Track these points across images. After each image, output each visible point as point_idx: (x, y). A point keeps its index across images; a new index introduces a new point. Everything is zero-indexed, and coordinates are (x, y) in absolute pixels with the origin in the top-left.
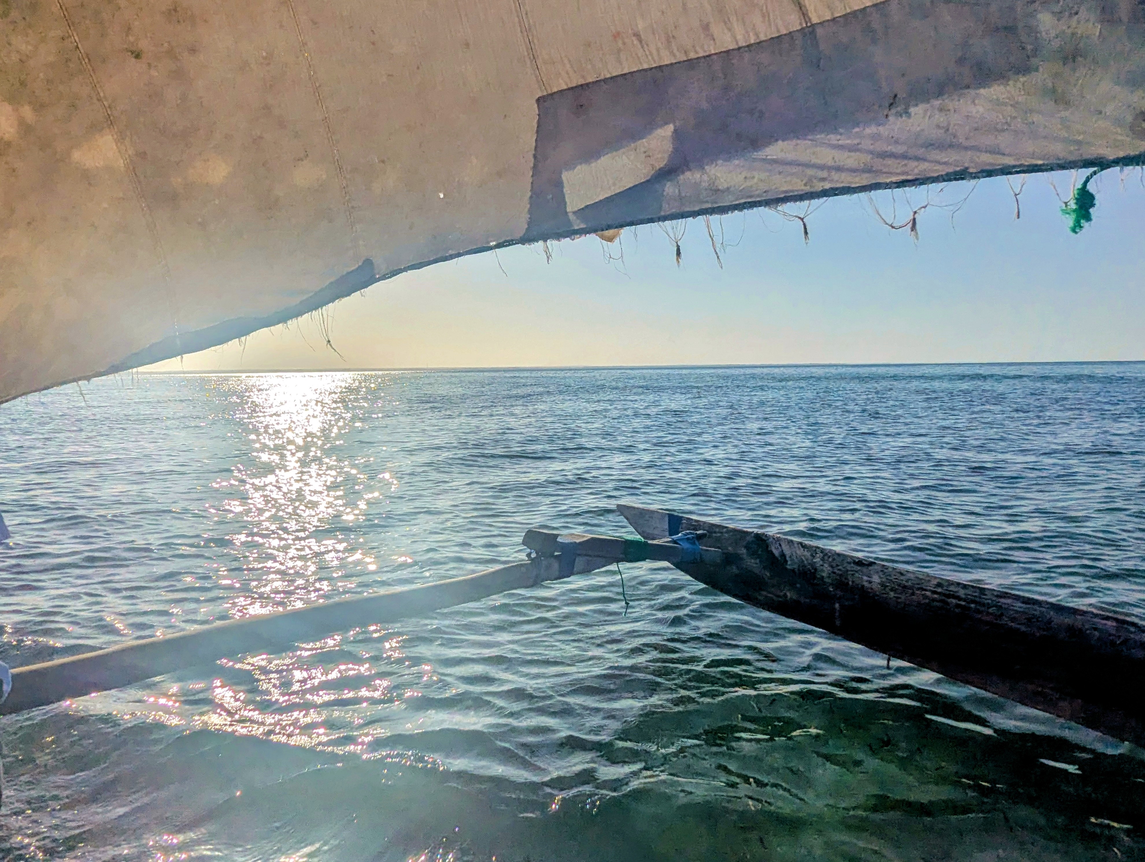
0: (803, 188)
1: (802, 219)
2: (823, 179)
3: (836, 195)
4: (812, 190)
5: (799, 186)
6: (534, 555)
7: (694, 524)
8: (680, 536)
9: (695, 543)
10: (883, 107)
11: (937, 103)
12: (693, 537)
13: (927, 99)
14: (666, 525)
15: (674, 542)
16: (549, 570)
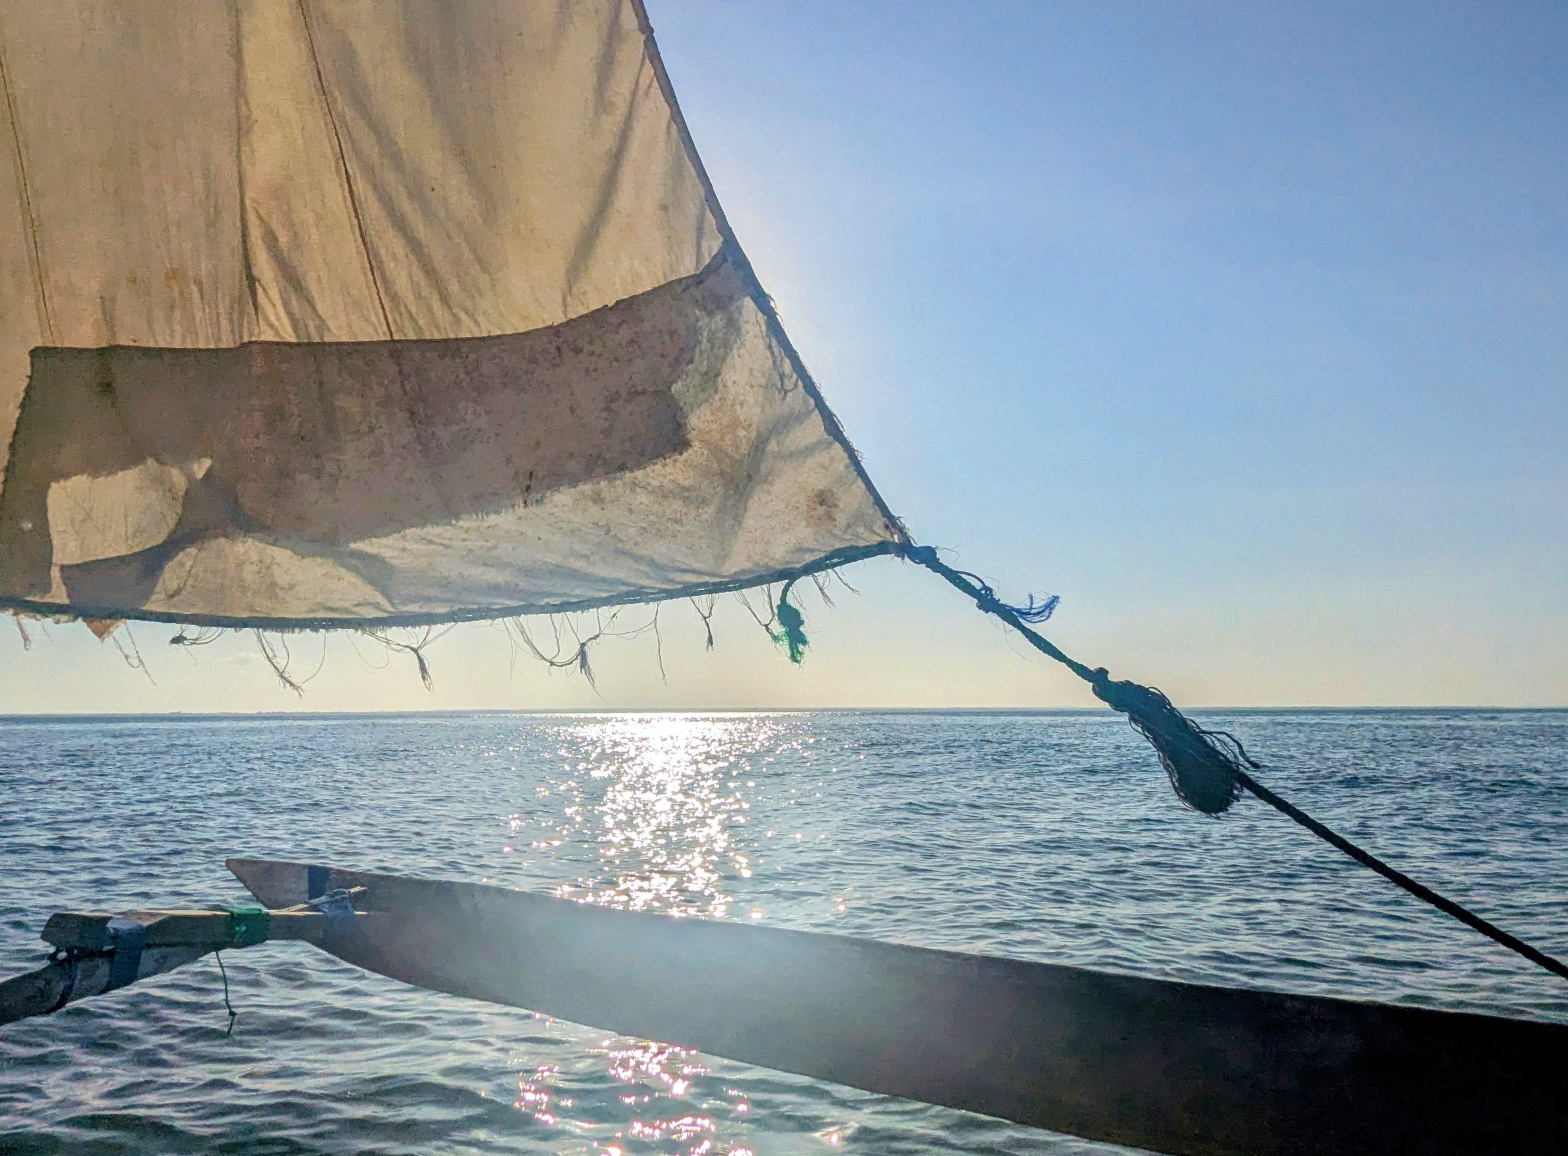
1: (415, 650)
3: (468, 620)
6: (63, 955)
7: (348, 878)
8: (323, 898)
9: (347, 907)
10: (519, 491)
11: (586, 488)
12: (343, 899)
13: (573, 482)
14: (304, 885)
15: (314, 908)
16: (91, 977)
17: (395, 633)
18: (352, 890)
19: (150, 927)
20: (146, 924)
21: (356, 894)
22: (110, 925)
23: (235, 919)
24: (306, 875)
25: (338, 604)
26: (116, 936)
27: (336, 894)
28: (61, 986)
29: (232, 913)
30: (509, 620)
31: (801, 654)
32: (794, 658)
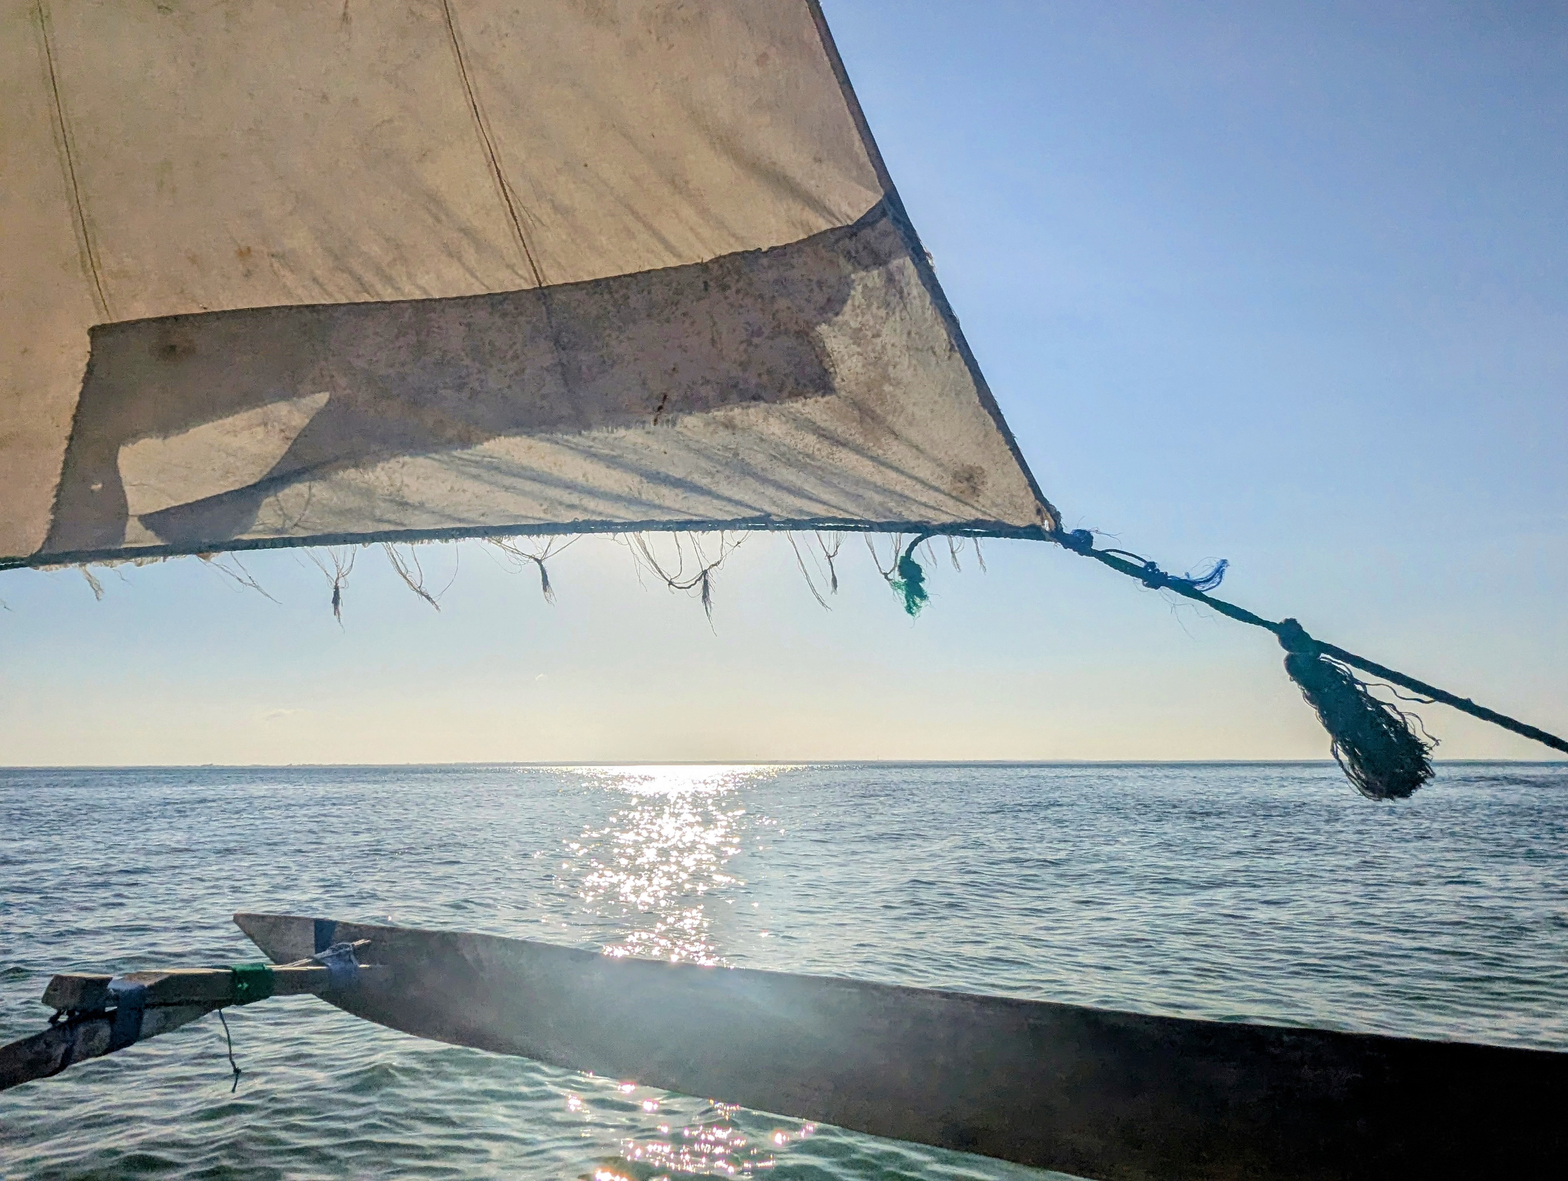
0: (542, 515)
1: (539, 562)
2: (572, 507)
3: (592, 531)
4: (556, 520)
5: (537, 513)
6: (63, 1019)
7: (353, 931)
8: (328, 952)
9: (350, 961)
10: (650, 410)
11: (719, 414)
12: (348, 952)
13: (706, 407)
14: (310, 938)
15: (317, 962)
16: (91, 1040)
17: (520, 541)
18: (356, 943)
19: (151, 987)
20: (147, 984)
21: (360, 947)
22: (110, 986)
23: (237, 976)
24: (312, 928)
25: (465, 515)
26: (117, 998)
27: (340, 948)
28: (62, 1049)
29: (234, 970)
30: (630, 535)
31: (918, 607)
32: (909, 609)
